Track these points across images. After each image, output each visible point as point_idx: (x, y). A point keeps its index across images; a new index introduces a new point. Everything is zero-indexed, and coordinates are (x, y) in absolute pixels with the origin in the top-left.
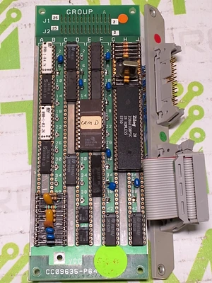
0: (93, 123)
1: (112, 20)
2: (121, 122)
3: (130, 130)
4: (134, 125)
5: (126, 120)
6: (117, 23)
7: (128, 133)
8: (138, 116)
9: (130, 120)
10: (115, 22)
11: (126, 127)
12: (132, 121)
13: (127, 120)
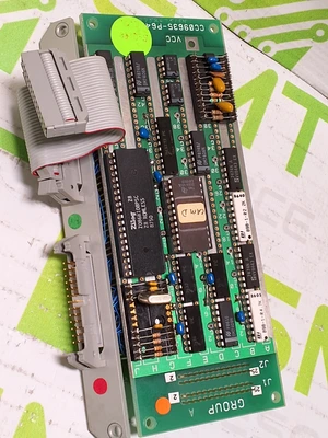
0: (188, 211)
1: (178, 401)
2: (151, 217)
3: (137, 206)
4: (133, 214)
5: (146, 220)
6: (171, 395)
7: (139, 202)
8: (128, 230)
9: (140, 222)
10: (174, 398)
11: (144, 210)
12: (136, 220)
13: (144, 221)
